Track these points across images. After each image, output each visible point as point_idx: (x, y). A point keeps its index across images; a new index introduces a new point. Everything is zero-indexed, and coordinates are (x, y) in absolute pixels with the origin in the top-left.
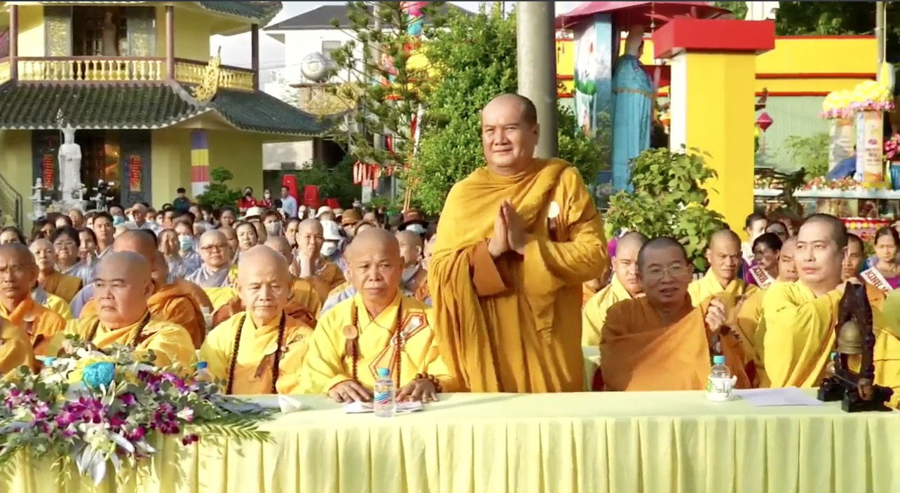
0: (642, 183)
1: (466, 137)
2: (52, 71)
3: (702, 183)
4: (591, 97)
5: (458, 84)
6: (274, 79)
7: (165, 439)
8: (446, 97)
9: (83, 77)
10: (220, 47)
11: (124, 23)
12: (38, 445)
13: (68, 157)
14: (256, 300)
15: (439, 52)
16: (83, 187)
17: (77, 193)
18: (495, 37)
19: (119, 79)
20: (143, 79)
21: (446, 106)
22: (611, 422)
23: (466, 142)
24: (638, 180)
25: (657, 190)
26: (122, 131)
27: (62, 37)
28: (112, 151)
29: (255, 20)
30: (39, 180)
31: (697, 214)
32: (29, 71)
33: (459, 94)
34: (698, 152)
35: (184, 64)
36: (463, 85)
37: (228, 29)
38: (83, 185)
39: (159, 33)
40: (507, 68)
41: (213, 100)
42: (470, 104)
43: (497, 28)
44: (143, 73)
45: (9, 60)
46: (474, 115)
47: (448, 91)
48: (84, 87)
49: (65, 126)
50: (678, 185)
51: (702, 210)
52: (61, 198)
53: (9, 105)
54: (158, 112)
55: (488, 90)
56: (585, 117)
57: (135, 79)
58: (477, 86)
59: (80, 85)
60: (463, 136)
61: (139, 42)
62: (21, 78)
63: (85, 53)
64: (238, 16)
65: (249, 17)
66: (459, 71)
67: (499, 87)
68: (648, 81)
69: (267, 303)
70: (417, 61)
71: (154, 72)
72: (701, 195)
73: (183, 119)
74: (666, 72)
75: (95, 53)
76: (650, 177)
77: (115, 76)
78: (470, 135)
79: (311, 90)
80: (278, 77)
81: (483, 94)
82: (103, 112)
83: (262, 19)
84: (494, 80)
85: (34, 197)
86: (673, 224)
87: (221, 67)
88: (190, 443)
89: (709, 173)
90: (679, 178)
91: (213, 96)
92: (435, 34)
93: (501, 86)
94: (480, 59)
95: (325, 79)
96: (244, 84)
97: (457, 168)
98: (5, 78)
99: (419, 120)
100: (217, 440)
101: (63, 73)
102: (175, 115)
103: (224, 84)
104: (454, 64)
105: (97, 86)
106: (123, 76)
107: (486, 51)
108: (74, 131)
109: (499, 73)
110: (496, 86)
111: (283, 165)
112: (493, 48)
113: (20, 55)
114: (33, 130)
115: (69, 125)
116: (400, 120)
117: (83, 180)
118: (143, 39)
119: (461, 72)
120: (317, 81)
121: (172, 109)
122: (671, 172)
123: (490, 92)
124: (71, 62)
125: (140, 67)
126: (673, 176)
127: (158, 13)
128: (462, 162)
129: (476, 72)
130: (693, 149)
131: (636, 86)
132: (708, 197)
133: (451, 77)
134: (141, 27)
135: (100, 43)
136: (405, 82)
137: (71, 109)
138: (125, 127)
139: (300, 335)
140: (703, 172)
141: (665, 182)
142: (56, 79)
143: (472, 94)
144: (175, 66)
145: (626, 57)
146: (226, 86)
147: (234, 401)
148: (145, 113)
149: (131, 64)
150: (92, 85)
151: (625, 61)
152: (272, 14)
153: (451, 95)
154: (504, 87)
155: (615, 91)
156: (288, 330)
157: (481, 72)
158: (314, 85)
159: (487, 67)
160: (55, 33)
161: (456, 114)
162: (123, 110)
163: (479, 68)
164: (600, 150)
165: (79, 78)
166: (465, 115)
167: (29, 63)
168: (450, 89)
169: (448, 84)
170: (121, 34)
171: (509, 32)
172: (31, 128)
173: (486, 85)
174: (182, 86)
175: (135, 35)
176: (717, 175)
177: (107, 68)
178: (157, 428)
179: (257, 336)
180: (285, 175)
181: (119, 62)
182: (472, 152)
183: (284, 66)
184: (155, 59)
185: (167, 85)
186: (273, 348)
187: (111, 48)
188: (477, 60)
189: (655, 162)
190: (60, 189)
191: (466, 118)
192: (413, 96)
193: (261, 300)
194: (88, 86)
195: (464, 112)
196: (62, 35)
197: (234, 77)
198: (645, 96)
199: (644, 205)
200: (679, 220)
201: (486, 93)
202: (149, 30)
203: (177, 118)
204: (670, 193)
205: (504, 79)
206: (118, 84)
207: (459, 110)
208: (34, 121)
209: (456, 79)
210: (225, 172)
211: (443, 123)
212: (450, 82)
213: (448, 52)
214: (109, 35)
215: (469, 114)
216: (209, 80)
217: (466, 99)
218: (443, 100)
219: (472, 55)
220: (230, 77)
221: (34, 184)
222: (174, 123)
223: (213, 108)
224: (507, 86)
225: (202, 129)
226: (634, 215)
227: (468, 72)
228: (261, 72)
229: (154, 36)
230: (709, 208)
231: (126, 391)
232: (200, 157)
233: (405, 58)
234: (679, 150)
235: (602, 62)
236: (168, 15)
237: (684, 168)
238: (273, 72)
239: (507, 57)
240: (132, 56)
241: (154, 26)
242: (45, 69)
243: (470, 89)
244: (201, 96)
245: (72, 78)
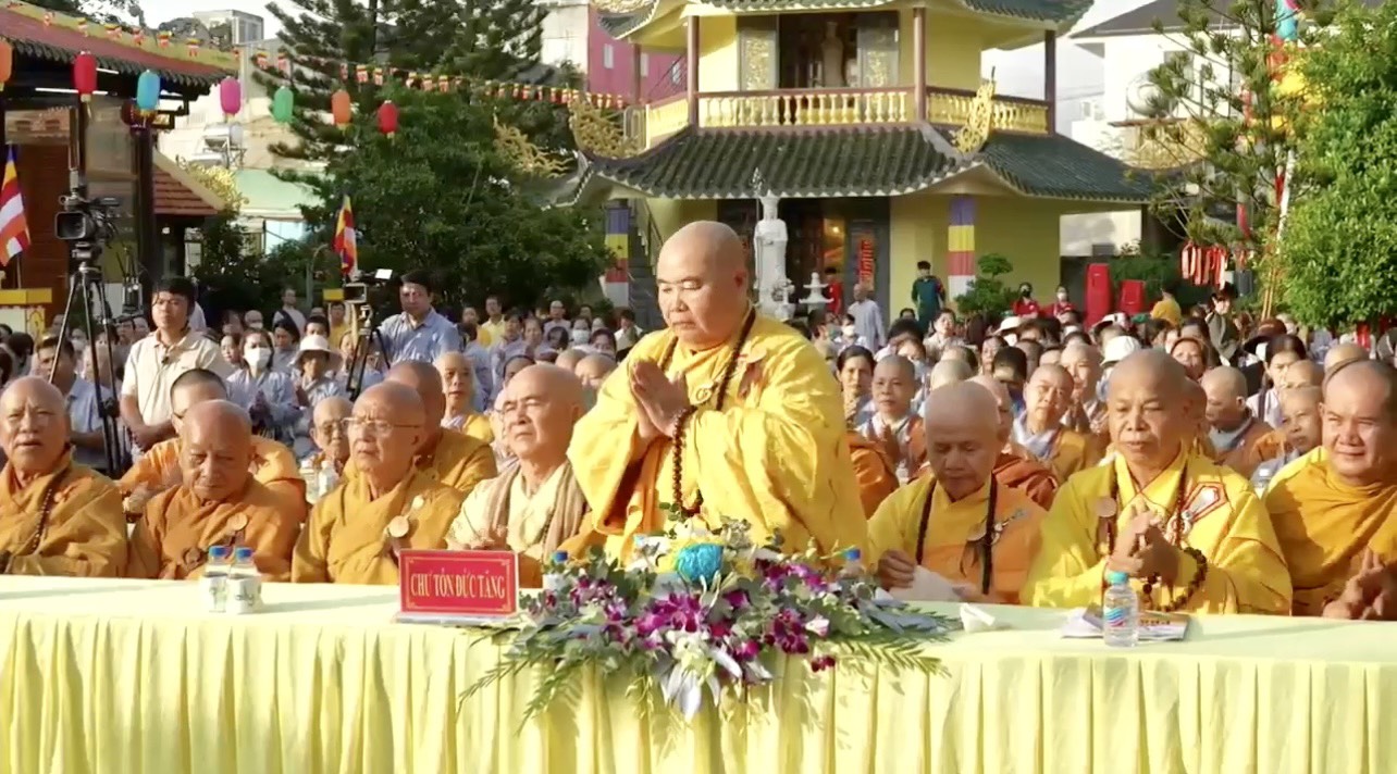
1: (1359, 203)
2: (747, 111)
5: (1349, 118)
6: (1087, 114)
7: (787, 659)
8: (1329, 139)
9: (793, 119)
10: (995, 68)
11: (853, 38)
12: (607, 659)
13: (768, 239)
15: (1319, 68)
16: (788, 285)
17: (780, 293)
19: (845, 121)
20: (880, 120)
21: (1328, 154)
23: (1359, 211)
26: (846, 199)
27: (763, 62)
28: (833, 229)
29: (1050, 24)
32: (716, 113)
33: (1349, 134)
35: (941, 96)
36: (1357, 120)
37: (1009, 40)
38: (790, 282)
39: (903, 48)
41: (984, 147)
42: (1367, 151)
44: (879, 111)
45: (686, 97)
46: (1374, 168)
48: (794, 138)
49: (764, 193)
53: (686, 163)
54: (901, 169)
57: (868, 120)
58: (1382, 118)
59: (789, 133)
60: (1355, 203)
61: (875, 63)
62: (703, 123)
63: (797, 83)
64: (1024, 19)
65: (1042, 20)
66: (1350, 97)
71: (896, 110)
73: (936, 180)
75: (811, 84)
77: (839, 117)
78: (1367, 200)
79: (1142, 129)
80: (1093, 111)
81: (1389, 134)
82: (820, 171)
83: (1063, 21)
87: (997, 98)
91: (983, 142)
94: (1385, 78)
95: (1165, 112)
96: (1033, 123)
98: (680, 123)
99: (1288, 176)
100: (862, 666)
101: (764, 115)
102: (926, 174)
103: (1001, 125)
104: (1341, 85)
105: (813, 133)
106: (851, 117)
107: (1394, 62)
108: (777, 201)
113: (702, 89)
114: (718, 201)
115: (769, 192)
117: (789, 273)
118: (881, 60)
119: (1352, 98)
121: (921, 167)
124: (776, 98)
125: (875, 102)
127: (903, 19)
128: (1352, 245)
129: (1379, 98)
133: (1338, 107)
134: (878, 41)
135: (820, 68)
136: (1266, 116)
137: (774, 169)
138: (853, 194)
142: (753, 123)
143: (1371, 134)
144: (927, 98)
146: (1004, 127)
147: (894, 610)
148: (880, 171)
149: (862, 99)
150: (806, 133)
152: (1078, 13)
153: (1337, 136)
157: (1386, 98)
158: (1147, 122)
160: (754, 55)
161: (1345, 166)
163: (1383, 91)
165: (787, 122)
166: (1358, 168)
167: (715, 101)
168: (1336, 127)
169: (1333, 118)
170: (849, 54)
172: (717, 196)
173: (1393, 118)
174: (936, 130)
175: (869, 53)
177: (828, 105)
178: (775, 643)
180: (1093, 265)
181: (845, 96)
182: (1369, 227)
183: (1102, 94)
184: (897, 90)
185: (914, 128)
187: (834, 74)
188: (1380, 78)
191: (1360, 173)
192: (1280, 137)
195: (1358, 165)
196: (763, 59)
197: (1017, 114)
201: (1391, 132)
202: (890, 45)
203: (927, 179)
206: (843, 131)
207: (1349, 160)
208: (720, 186)
209: (1345, 110)
210: (1000, 260)
211: (1326, 180)
212: (1336, 116)
213: (1333, 68)
214: (832, 55)
215: (1366, 165)
216: (978, 117)
218: (1324, 144)
219: (1372, 71)
220: (1011, 114)
222: (923, 186)
223: (982, 163)
225: (966, 196)
227: (1365, 99)
228: (1058, 104)
229: (896, 53)
232: (962, 238)
233: (1267, 79)
236: (917, 21)
238: (1085, 103)
240: (865, 86)
241: (896, 39)
242: (738, 112)
243: (1369, 126)
244: (966, 144)
245: (776, 123)
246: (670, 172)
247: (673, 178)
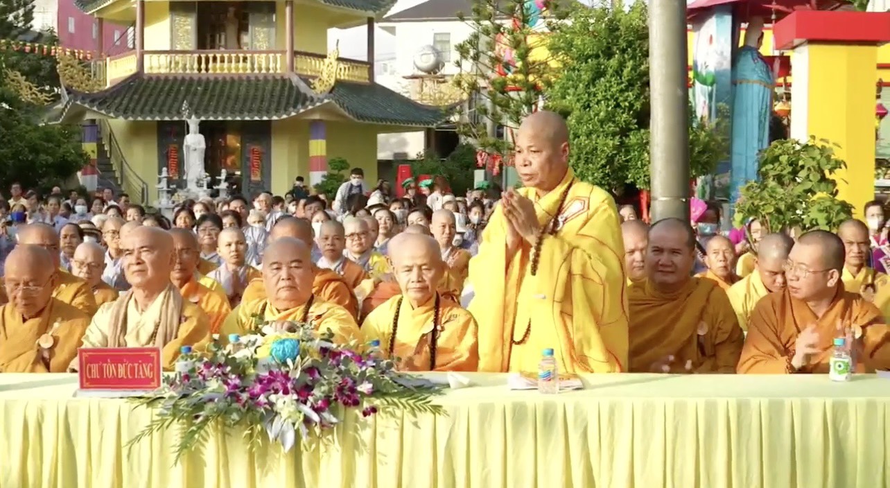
0: (772, 173)
1: (588, 127)
2: (177, 63)
3: (830, 173)
4: (710, 88)
5: (581, 76)
6: (386, 70)
7: (345, 410)
8: (569, 88)
9: (207, 69)
10: (338, 41)
11: (246, 18)
12: (231, 414)
13: (193, 147)
14: (408, 281)
15: (563, 45)
16: (207, 177)
17: (201, 182)
18: (618, 29)
19: (241, 71)
20: (264, 71)
21: (568, 97)
22: (765, 402)
23: (588, 132)
24: (766, 170)
25: (786, 180)
26: (244, 122)
27: (187, 31)
28: (233, 141)
29: (371, 14)
30: (165, 169)
31: (828, 203)
32: (155, 64)
33: (581, 85)
34: (828, 142)
35: (303, 57)
36: (586, 77)
37: (344, 22)
38: (207, 174)
39: (279, 27)
40: (629, 59)
41: (331, 92)
42: (592, 96)
43: (619, 21)
44: (264, 66)
45: (135, 53)
46: (596, 106)
47: (571, 82)
48: (208, 81)
49: (190, 117)
50: (808, 176)
51: (833, 201)
52: (186, 186)
53: (136, 97)
54: (279, 103)
55: (611, 82)
56: (703, 108)
57: (256, 71)
58: (599, 77)
59: (204, 78)
60: (585, 127)
61: (260, 35)
62: (146, 71)
63: (209, 47)
64: (355, 9)
65: (366, 11)
66: (582, 63)
67: (621, 78)
68: (767, 72)
69: (418, 285)
70: (539, 54)
71: (274, 65)
72: (830, 186)
73: (302, 111)
74: (786, 65)
75: (217, 47)
76: (779, 168)
77: (237, 69)
78: (593, 126)
79: (423, 81)
80: (389, 69)
81: (606, 86)
82: (226, 103)
83: (378, 12)
84: (617, 72)
85: (160, 186)
86: (804, 214)
87: (340, 59)
88: (369, 415)
89: (838, 164)
90: (809, 169)
91: (331, 87)
92: (556, 27)
93: (623, 78)
94: (602, 52)
95: (437, 71)
96: (360, 76)
97: (579, 158)
98: (131, 70)
100: (394, 412)
101: (188, 66)
102: (295, 107)
103: (340, 76)
104: (576, 56)
105: (220, 78)
106: (245, 69)
107: (608, 43)
108: (198, 123)
109: (622, 65)
110: (618, 78)
111: (396, 155)
112: (615, 41)
113: (146, 48)
114: (158, 121)
115: (193, 117)
116: (522, 112)
117: (207, 169)
118: (264, 33)
119: (584, 64)
120: (429, 73)
121: (292, 102)
122: (801, 163)
123: (613, 83)
124: (196, 56)
125: (261, 60)
126: (803, 167)
127: (278, 7)
128: (584, 153)
129: (599, 64)
130: (822, 140)
131: (755, 77)
132: (837, 188)
133: (574, 69)
134: (263, 21)
135: (223, 37)
136: (527, 74)
137: (196, 101)
138: (247, 118)
139: (454, 315)
140: (833, 163)
141: (795, 173)
142: (181, 71)
143: (594, 86)
144: (295, 59)
145: (745, 47)
146: (342, 78)
147: (407, 377)
148: (266, 104)
149: (252, 58)
150: (215, 78)
151: (743, 53)
152: (387, 7)
153: (573, 87)
154: (627, 78)
155: (734, 83)
156: (443, 310)
157: (603, 64)
158: (426, 77)
159: (608, 59)
160: (181, 27)
161: (579, 105)
162: (245, 100)
163: (602, 60)
164: (720, 141)
165: (203, 71)
166: (587, 106)
167: (155, 56)
168: (573, 81)
169: (571, 76)
170: (243, 28)
171: (631, 24)
172: (158, 119)
173: (608, 76)
174: (301, 78)
175: (256, 29)
176: (846, 166)
177: (230, 61)
178: (339, 400)
179: (413, 316)
180: (400, 166)
181: (241, 55)
182: (594, 142)
183: (394, 58)
184: (275, 52)
185: (286, 77)
186: (430, 326)
187: (233, 41)
188: (600, 52)
189: (783, 153)
190: (185, 178)
191: (588, 109)
192: (534, 88)
193: (413, 282)
194: (212, 78)
195: (587, 103)
196: (187, 30)
197: (351, 69)
198: (765, 86)
199: (774, 195)
200: (810, 210)
201: (608, 85)
202: (270, 24)
203: (296, 110)
204: (799, 183)
205: (626, 71)
206: (240, 77)
207: (581, 101)
208: (160, 112)
209: (578, 71)
210: (343, 162)
213: (570, 45)
214: (231, 30)
215: (591, 105)
216: (328, 72)
217: (588, 90)
218: (565, 91)
219: (595, 48)
220: (347, 69)
221: (160, 172)
222: (293, 114)
223: (331, 100)
224: (630, 78)
225: (320, 120)
226: (765, 204)
227: (590, 65)
228: (375, 64)
229: (274, 29)
230: (839, 198)
231: (311, 366)
232: (318, 147)
233: (528, 50)
234: (809, 141)
235: (722, 53)
236: (288, 10)
237: (814, 159)
238: (384, 64)
239: (629, 49)
240: (254, 49)
241: (274, 20)
242: (171, 62)
243: (593, 81)
244: (320, 88)
245: (196, 71)
246: (125, 102)
247: (127, 106)
